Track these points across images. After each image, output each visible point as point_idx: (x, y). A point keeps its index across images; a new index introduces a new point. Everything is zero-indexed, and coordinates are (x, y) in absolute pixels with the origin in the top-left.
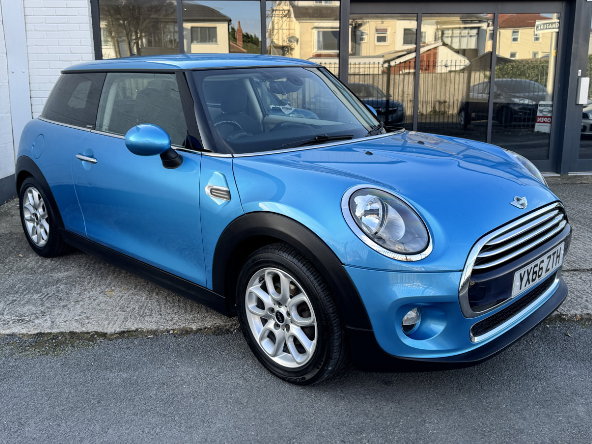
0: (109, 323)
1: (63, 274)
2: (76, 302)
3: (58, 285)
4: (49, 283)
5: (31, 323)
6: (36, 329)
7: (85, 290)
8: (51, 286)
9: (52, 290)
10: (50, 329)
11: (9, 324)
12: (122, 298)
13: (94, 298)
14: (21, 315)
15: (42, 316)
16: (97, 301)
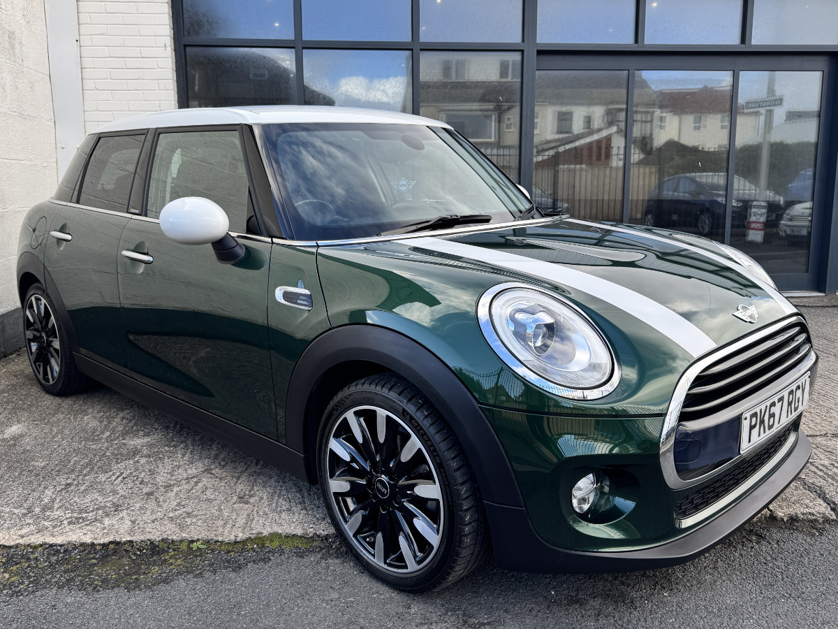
0: (225, 524)
1: (142, 441)
2: (167, 486)
3: (136, 459)
4: (122, 455)
5: (98, 524)
6: (107, 534)
7: (179, 467)
8: (126, 460)
9: (126, 466)
10: (130, 534)
11: (63, 526)
13: (195, 480)
14: (81, 511)
15: (116, 511)
16: (200, 485)
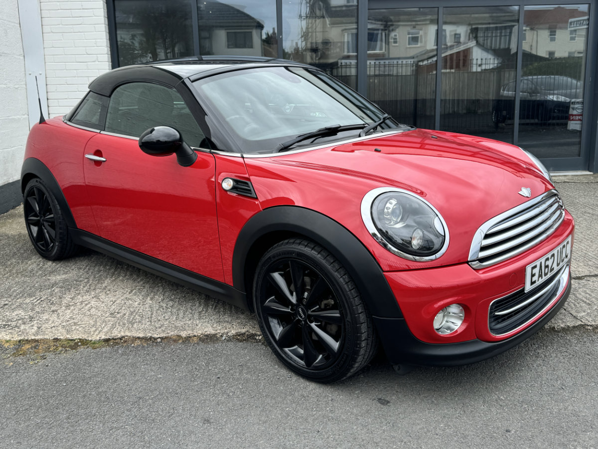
0: (96, 330)
1: (61, 277)
2: (67, 306)
3: (53, 289)
4: (45, 286)
5: (17, 329)
6: (20, 335)
7: (79, 294)
8: (46, 289)
9: (44, 294)
10: (34, 335)
12: (114, 303)
13: (86, 302)
14: (8, 320)
15: (30, 321)
16: (89, 305)
